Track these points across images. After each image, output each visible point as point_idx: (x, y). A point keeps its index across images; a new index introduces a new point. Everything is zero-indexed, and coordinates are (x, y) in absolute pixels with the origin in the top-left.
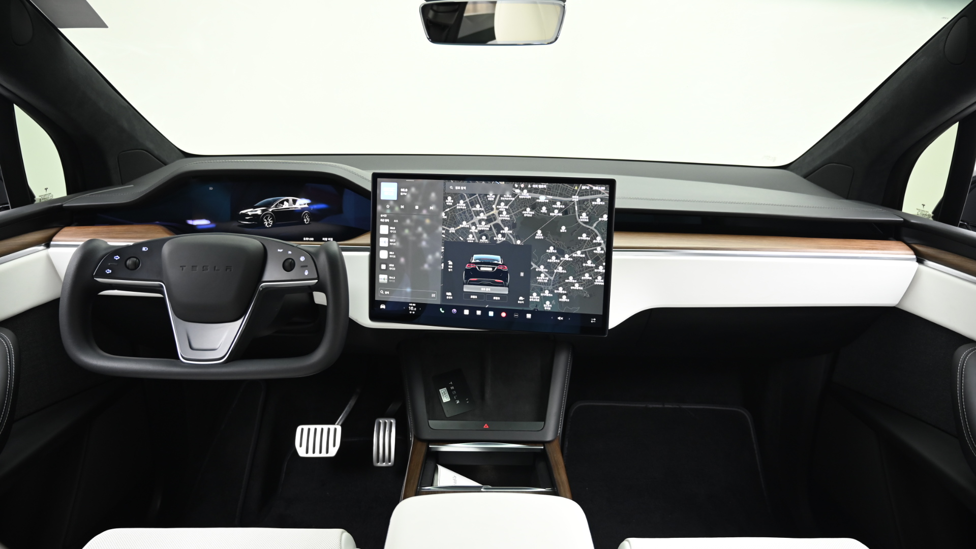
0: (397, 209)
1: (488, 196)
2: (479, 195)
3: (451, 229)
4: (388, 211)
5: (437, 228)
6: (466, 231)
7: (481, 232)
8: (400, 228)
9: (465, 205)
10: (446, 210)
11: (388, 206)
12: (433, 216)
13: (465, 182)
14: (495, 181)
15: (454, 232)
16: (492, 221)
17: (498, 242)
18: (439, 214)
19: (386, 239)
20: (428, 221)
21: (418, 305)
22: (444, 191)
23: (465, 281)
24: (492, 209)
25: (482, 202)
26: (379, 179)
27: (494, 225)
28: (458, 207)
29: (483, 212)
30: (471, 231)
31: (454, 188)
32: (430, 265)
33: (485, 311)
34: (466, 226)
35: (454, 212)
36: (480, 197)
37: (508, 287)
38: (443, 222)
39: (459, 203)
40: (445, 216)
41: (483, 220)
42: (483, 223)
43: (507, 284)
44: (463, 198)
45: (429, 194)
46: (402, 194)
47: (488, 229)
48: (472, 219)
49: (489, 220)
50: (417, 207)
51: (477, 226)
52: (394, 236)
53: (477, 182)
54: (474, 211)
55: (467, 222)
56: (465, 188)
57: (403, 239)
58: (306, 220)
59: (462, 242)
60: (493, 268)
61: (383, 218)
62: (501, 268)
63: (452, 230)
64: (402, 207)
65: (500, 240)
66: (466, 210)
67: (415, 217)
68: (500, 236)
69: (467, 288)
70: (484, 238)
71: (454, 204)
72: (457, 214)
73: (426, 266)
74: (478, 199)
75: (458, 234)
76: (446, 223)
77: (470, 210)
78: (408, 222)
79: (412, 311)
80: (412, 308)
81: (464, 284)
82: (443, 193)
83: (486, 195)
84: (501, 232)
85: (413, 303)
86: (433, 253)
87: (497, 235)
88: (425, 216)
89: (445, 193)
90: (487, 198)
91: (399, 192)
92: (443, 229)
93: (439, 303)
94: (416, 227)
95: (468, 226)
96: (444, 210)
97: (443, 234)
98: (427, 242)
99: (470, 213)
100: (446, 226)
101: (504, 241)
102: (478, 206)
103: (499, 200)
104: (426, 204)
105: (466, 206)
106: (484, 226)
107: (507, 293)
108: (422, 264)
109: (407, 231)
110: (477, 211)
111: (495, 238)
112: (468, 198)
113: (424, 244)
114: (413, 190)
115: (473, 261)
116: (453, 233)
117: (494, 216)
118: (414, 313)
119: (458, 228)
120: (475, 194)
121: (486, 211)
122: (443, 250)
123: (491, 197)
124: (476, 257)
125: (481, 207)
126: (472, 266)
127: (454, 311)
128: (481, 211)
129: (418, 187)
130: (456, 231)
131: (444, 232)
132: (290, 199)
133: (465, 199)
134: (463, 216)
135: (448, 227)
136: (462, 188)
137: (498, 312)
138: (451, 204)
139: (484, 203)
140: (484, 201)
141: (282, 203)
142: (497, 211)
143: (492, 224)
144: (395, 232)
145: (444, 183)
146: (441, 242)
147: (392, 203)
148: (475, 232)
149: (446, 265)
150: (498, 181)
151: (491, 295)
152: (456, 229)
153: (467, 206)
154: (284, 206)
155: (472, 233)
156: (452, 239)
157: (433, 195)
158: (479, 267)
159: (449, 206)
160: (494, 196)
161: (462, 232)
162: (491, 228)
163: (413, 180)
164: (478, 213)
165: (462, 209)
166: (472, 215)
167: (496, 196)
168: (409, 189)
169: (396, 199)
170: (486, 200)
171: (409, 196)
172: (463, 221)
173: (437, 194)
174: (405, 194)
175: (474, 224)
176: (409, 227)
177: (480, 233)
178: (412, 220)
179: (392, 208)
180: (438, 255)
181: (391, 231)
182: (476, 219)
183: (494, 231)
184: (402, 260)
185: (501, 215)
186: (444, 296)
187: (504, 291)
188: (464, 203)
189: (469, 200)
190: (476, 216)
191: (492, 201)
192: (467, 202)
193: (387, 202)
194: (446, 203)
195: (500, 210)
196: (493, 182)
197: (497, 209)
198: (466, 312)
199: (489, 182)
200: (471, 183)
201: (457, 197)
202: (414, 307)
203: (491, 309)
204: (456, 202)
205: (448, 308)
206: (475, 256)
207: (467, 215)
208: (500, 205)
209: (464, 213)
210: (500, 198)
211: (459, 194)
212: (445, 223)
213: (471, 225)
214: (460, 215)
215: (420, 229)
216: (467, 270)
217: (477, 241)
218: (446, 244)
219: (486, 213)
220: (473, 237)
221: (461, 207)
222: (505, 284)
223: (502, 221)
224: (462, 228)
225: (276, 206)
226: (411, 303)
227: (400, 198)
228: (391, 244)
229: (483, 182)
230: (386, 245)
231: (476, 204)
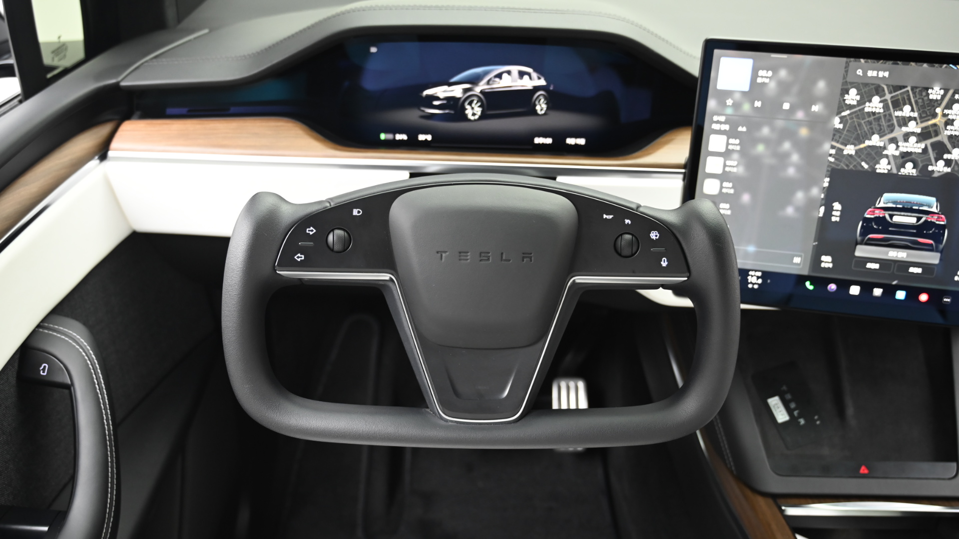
0: (746, 107)
1: (930, 91)
2: (912, 89)
3: (848, 147)
4: (729, 111)
5: (820, 144)
6: (876, 153)
7: (906, 157)
8: (748, 141)
9: (881, 105)
10: (843, 114)
11: (729, 102)
12: (814, 122)
13: (889, 64)
14: (948, 64)
15: (853, 153)
16: (931, 137)
17: (936, 175)
18: (828, 119)
19: (721, 160)
20: (804, 132)
21: (765, 275)
22: (844, 78)
23: (859, 238)
24: (935, 115)
25: (916, 102)
26: (717, 52)
27: (933, 145)
28: (867, 110)
29: (915, 119)
30: (885, 152)
31: (865, 73)
32: (797, 209)
33: (890, 291)
34: (878, 145)
35: (858, 117)
36: (914, 93)
37: (941, 252)
38: (834, 135)
39: (870, 101)
40: (840, 123)
41: (913, 134)
42: (913, 139)
43: (941, 247)
44: (879, 91)
45: (814, 82)
46: (759, 80)
47: (920, 151)
48: (892, 131)
49: (923, 136)
50: (786, 106)
51: (900, 144)
52: (735, 156)
53: (913, 64)
54: (897, 117)
55: (881, 137)
56: (886, 74)
57: (751, 161)
58: (541, 107)
59: (865, 172)
60: (919, 219)
61: (718, 122)
62: (933, 219)
63: (850, 150)
64: (758, 104)
65: (939, 172)
66: (882, 115)
67: (780, 123)
68: (941, 163)
69: (861, 251)
70: (909, 165)
71: (861, 103)
72: (863, 122)
73: (790, 211)
74: (909, 96)
75: (859, 157)
76: (840, 137)
77: (890, 115)
78: (766, 131)
79: (754, 284)
80: (755, 278)
81: (857, 244)
82: (841, 81)
83: (927, 89)
84: (946, 156)
85: (756, 271)
86: (807, 188)
87: (937, 161)
88: (800, 123)
89: (845, 83)
90: (928, 95)
91: (755, 76)
92: (833, 147)
93: (805, 272)
94: (780, 142)
95: (882, 144)
96: (839, 113)
97: (831, 155)
98: (798, 168)
99: (889, 121)
100: (838, 142)
101: (947, 174)
102: (907, 108)
103: (950, 99)
104: (806, 101)
105: (883, 108)
106: (914, 146)
107: (937, 262)
108: (783, 207)
109: (761, 148)
110: (904, 118)
111: (930, 168)
112: (890, 93)
113: (791, 171)
114: (783, 73)
115: (882, 205)
116: (851, 156)
117: (935, 128)
118: (756, 287)
119: (862, 146)
120: (906, 87)
121: (921, 117)
122: (826, 185)
123: (936, 93)
124: (888, 199)
125: (913, 110)
126: (879, 213)
127: (833, 287)
128: (911, 119)
129: (792, 69)
130: (857, 152)
131: (833, 152)
132: (515, 69)
133: (884, 95)
134: (875, 126)
135: (842, 144)
136: (881, 74)
137: (913, 293)
138: (855, 103)
139: (920, 104)
140: (920, 101)
141: (499, 76)
142: (944, 120)
143: (929, 142)
144: (738, 148)
145: (847, 62)
146: (824, 169)
147: (737, 96)
148: (894, 156)
149: (829, 210)
150: (955, 64)
151: (904, 265)
152: (858, 147)
153: (886, 107)
154: (501, 81)
155: (887, 156)
156: (847, 166)
157: (821, 85)
158: (891, 216)
159: (850, 107)
160: (942, 92)
161: (869, 154)
162: (925, 150)
163: (784, 56)
164: (904, 121)
165: (874, 114)
166: (893, 125)
167: (946, 91)
168: (775, 70)
169: (746, 88)
170: (926, 98)
171: (772, 85)
172: (873, 133)
173: (829, 84)
174: (767, 81)
175: (894, 141)
176: (766, 141)
177: (903, 157)
178: (773, 129)
179: (736, 106)
180: (817, 193)
181: (730, 147)
182: (899, 132)
183: (932, 155)
184: (746, 198)
185: (949, 127)
186: (816, 261)
187: (933, 258)
188: (880, 102)
189: (892, 97)
190: (900, 126)
191: (937, 100)
192: (886, 100)
193: (728, 94)
194: (844, 100)
195: (950, 117)
196: (945, 65)
197: (944, 115)
198: (855, 290)
199: (937, 65)
200: (901, 66)
201: (869, 90)
202: (758, 278)
203: (901, 288)
204: (865, 98)
205: (821, 282)
206: (887, 196)
207: (883, 122)
208: (951, 109)
209: (879, 119)
210: (953, 95)
211: (873, 84)
212: (837, 137)
213: (887, 143)
214: (870, 123)
215: (787, 146)
216: (866, 220)
217: (895, 171)
218: (834, 173)
219: (922, 122)
220: (889, 163)
221: (874, 110)
222: (937, 247)
223: (951, 137)
224: (869, 147)
225: (488, 83)
226: (752, 270)
227: (756, 90)
228: (727, 169)
229: (925, 65)
230: (719, 171)
231: (905, 104)
